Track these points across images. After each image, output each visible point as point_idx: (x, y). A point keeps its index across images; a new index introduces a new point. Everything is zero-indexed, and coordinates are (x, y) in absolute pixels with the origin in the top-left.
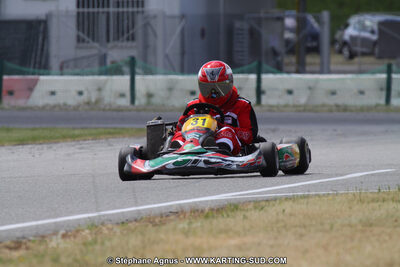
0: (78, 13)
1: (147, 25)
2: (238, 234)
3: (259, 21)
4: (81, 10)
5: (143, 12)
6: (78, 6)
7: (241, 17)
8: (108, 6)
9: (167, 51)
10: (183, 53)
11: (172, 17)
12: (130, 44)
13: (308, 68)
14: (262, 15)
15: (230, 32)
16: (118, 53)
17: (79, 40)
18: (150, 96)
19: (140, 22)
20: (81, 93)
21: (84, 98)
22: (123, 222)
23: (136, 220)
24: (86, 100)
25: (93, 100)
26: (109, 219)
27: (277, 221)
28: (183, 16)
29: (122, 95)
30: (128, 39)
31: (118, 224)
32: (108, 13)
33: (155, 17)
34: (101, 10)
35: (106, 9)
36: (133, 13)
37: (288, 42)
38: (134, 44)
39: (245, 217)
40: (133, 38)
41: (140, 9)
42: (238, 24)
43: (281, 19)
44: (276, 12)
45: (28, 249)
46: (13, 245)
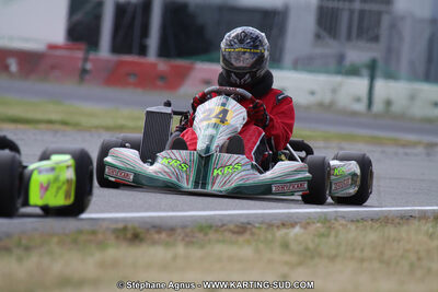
1: (393, 26)
12: (374, 45)
16: (358, 54)
17: (318, 36)
18: (388, 103)
19: (385, 21)
20: (313, 93)
22: (358, 220)
24: (319, 101)
25: (327, 101)
26: (343, 216)
28: (434, 21)
29: (358, 100)
31: (352, 221)
40: (376, 39)
45: (252, 234)
46: (236, 229)
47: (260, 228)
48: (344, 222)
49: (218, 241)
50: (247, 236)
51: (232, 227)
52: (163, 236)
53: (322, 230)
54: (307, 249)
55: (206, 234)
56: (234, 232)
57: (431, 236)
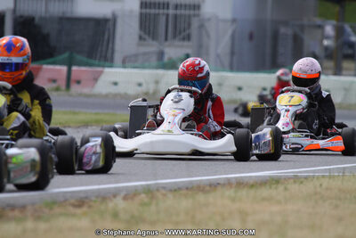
0: (141, 14)
1: (201, 26)
2: (279, 202)
3: (302, 27)
4: (144, 11)
5: (198, 15)
6: (141, 7)
7: (286, 23)
8: (168, 8)
9: (219, 51)
10: (232, 53)
11: (225, 21)
12: (186, 43)
13: (344, 72)
14: (305, 22)
15: (275, 36)
16: (174, 51)
17: (141, 38)
19: (195, 23)
20: (140, 85)
21: (144, 89)
22: (176, 190)
23: (187, 189)
24: (145, 91)
25: (151, 91)
26: (164, 187)
27: (316, 193)
28: (234, 21)
30: (184, 39)
31: (171, 190)
32: (168, 15)
33: (209, 19)
34: (161, 11)
35: (165, 11)
36: (189, 16)
37: (326, 48)
38: (190, 43)
39: (286, 189)
40: (188, 38)
41: (196, 12)
42: (283, 30)
43: (321, 27)
44: (318, 21)
45: (90, 207)
46: (76, 203)
47: (95, 201)
48: (164, 192)
49: (61, 214)
50: (85, 209)
51: (72, 201)
52: (17, 213)
53: (146, 200)
54: (133, 217)
55: (51, 209)
56: (75, 206)
57: (233, 200)
